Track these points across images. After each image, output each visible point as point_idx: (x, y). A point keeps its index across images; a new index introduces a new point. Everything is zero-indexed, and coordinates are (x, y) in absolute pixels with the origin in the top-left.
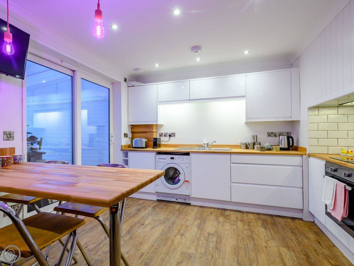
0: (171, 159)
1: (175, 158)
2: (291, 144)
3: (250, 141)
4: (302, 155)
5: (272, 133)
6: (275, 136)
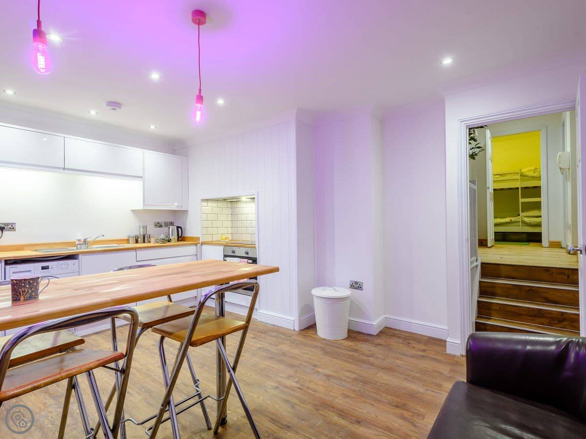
0: (42, 269)
1: (50, 267)
2: (180, 235)
3: (139, 232)
4: (196, 245)
5: (158, 223)
6: (161, 226)
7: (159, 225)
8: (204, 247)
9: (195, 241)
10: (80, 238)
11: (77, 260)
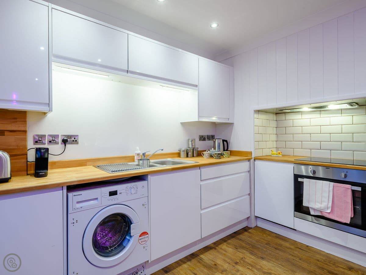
0: (110, 195)
1: (118, 193)
3: (188, 145)
5: (203, 136)
6: (204, 139)
7: (202, 138)
8: (257, 162)
9: (246, 156)
10: (139, 152)
11: (146, 182)
